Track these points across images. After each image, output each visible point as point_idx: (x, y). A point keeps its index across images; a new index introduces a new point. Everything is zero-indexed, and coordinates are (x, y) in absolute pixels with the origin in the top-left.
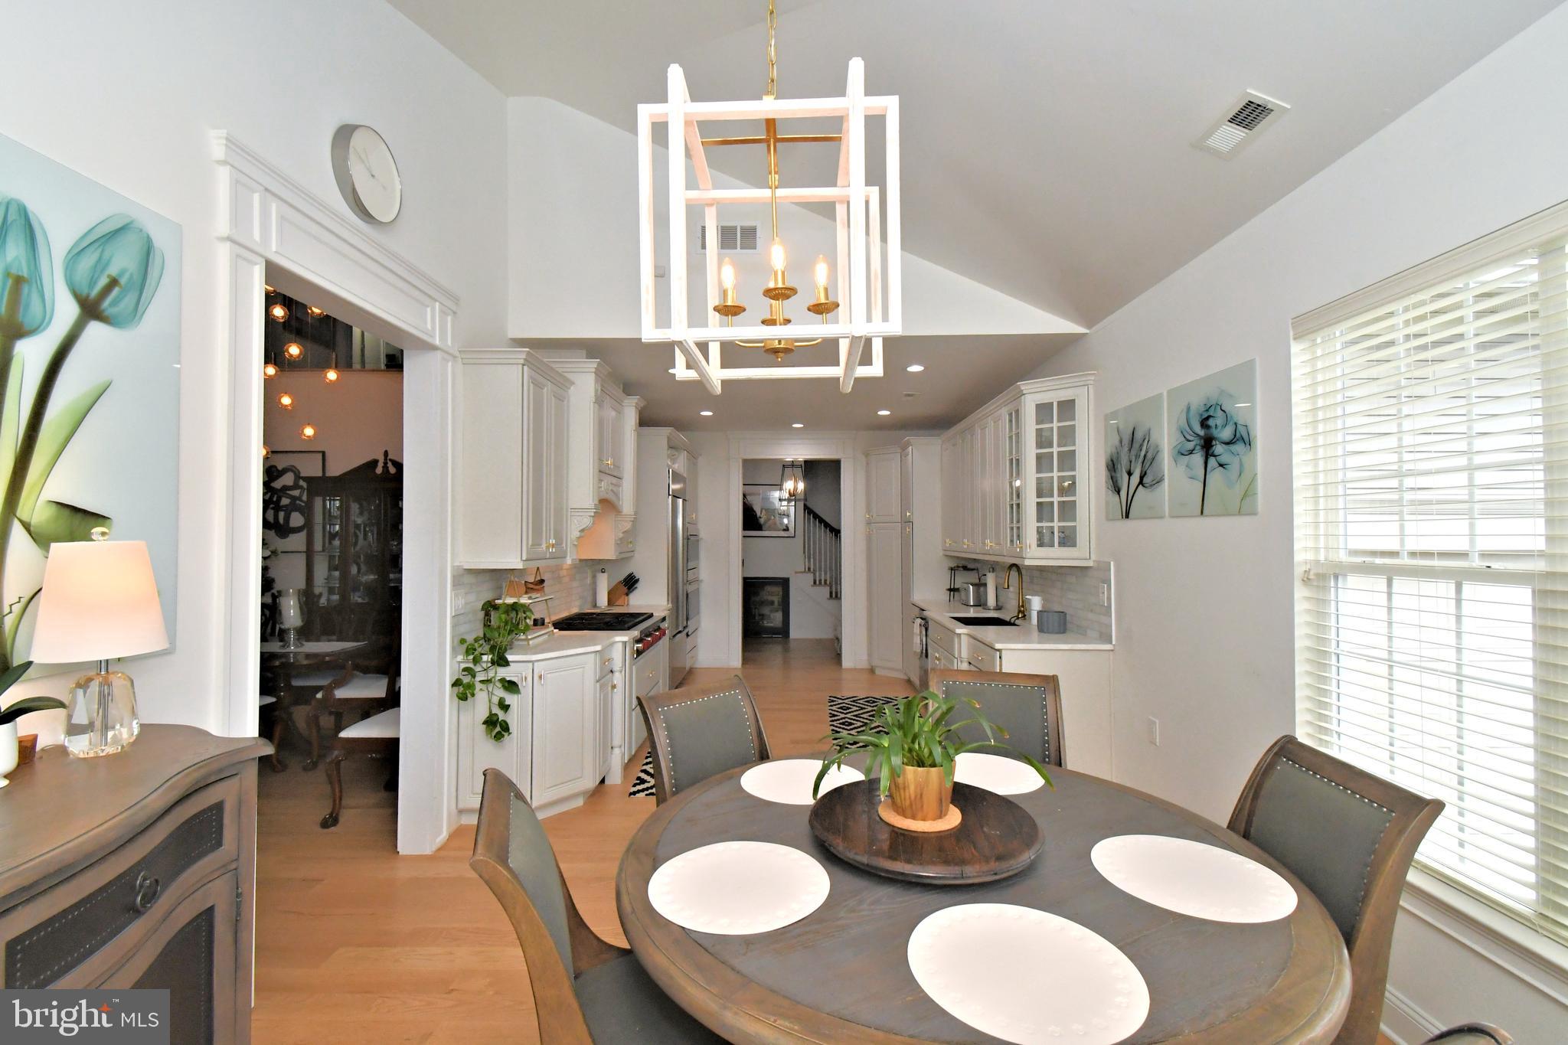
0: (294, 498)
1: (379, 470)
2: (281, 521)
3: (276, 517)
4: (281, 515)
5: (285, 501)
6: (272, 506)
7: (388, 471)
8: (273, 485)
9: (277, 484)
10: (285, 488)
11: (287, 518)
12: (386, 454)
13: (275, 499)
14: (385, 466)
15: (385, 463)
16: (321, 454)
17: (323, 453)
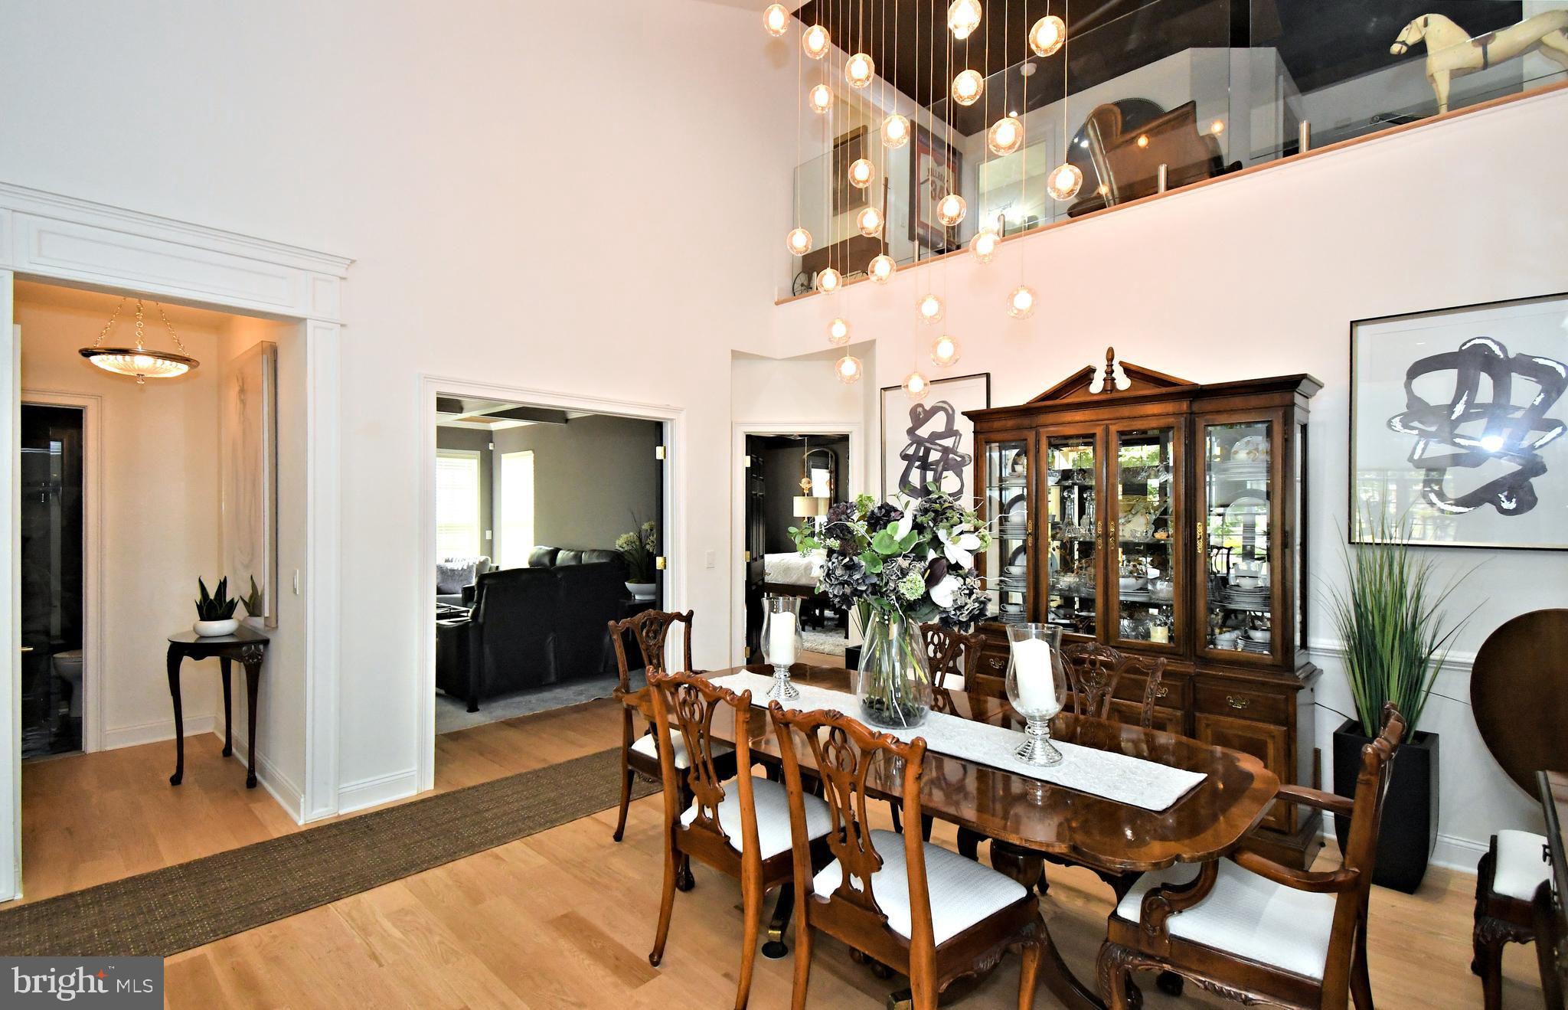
0: (946, 451)
1: (1096, 386)
4: (930, 475)
5: (934, 456)
6: (917, 464)
7: (1114, 387)
8: (918, 432)
9: (924, 432)
10: (935, 436)
12: (1110, 355)
13: (921, 454)
14: (1110, 378)
15: (1110, 372)
16: (984, 379)
17: (988, 375)
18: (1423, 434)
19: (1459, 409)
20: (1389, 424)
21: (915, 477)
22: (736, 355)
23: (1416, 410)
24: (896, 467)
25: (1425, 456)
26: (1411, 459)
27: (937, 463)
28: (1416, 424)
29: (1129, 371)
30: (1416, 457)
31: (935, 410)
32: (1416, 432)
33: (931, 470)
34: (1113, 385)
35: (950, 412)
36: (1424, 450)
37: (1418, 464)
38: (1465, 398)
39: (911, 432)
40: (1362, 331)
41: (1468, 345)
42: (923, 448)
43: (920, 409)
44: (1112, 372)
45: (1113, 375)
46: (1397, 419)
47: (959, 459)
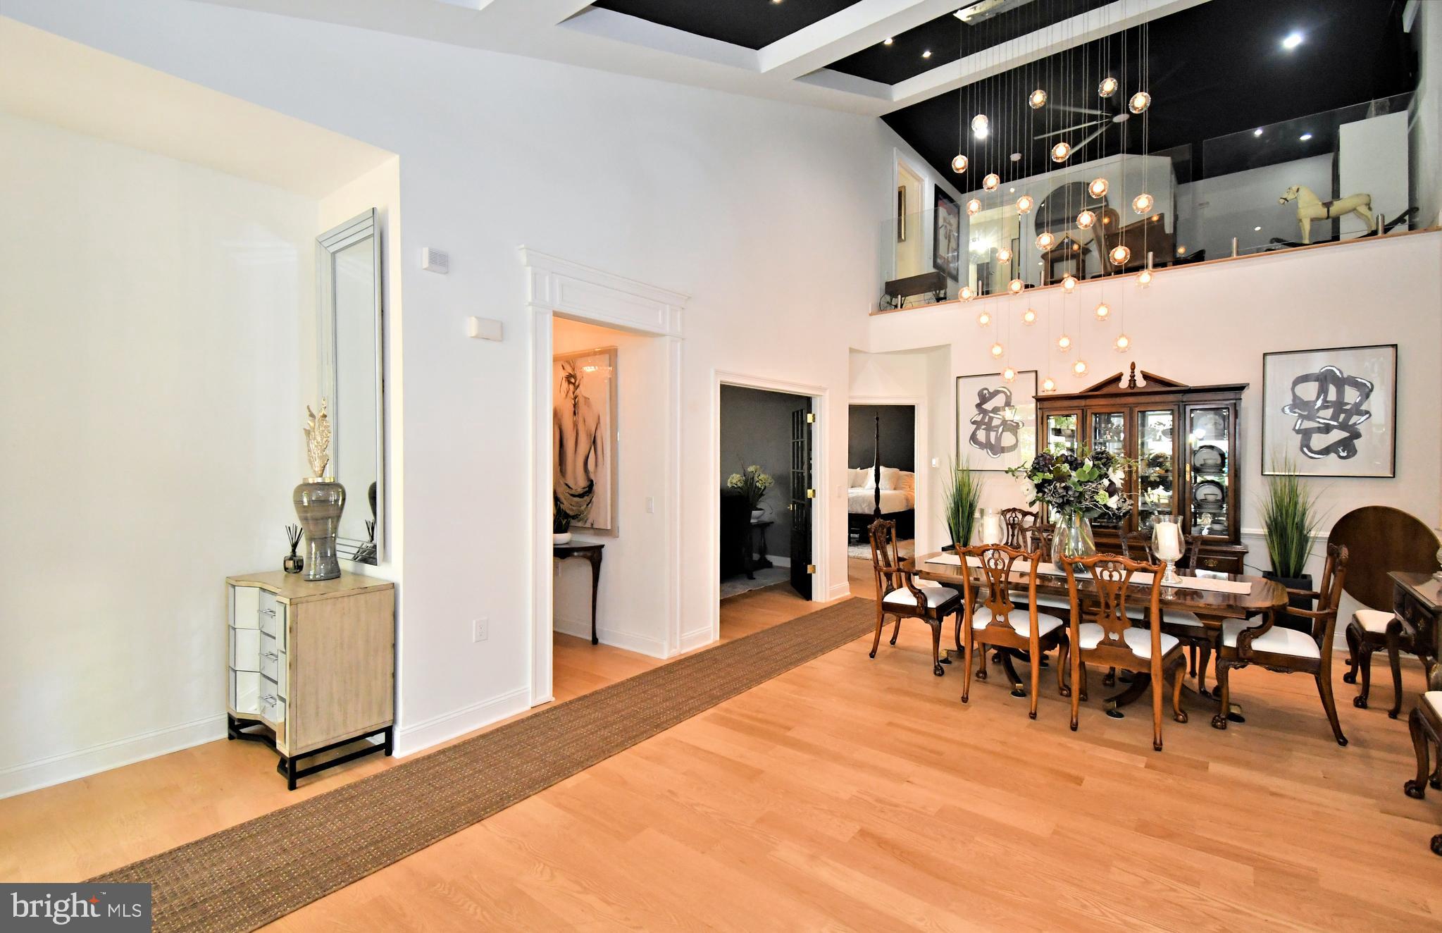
0: (1003, 419)
1: (1124, 384)
2: (993, 441)
3: (988, 437)
4: (993, 435)
5: (996, 422)
6: (983, 427)
8: (984, 406)
9: (988, 406)
10: (996, 410)
11: (999, 439)
12: (1133, 366)
13: (986, 421)
14: (1132, 380)
15: (1133, 376)
16: (1034, 374)
17: (1036, 372)
18: (1301, 416)
19: (1319, 403)
20: (1283, 410)
21: (981, 435)
22: (852, 351)
23: (1298, 403)
24: (967, 429)
25: (1301, 428)
26: (1294, 429)
27: (998, 427)
28: (1297, 410)
29: (1146, 376)
30: (1297, 428)
31: (997, 392)
32: (1297, 415)
33: (994, 431)
34: (1135, 384)
35: (1009, 394)
36: (1301, 425)
37: (1298, 432)
38: (1322, 397)
39: (979, 406)
40: (1268, 358)
41: (1324, 369)
42: (987, 417)
43: (985, 392)
44: (1134, 376)
45: (1135, 378)
46: (1287, 407)
47: (1015, 424)
